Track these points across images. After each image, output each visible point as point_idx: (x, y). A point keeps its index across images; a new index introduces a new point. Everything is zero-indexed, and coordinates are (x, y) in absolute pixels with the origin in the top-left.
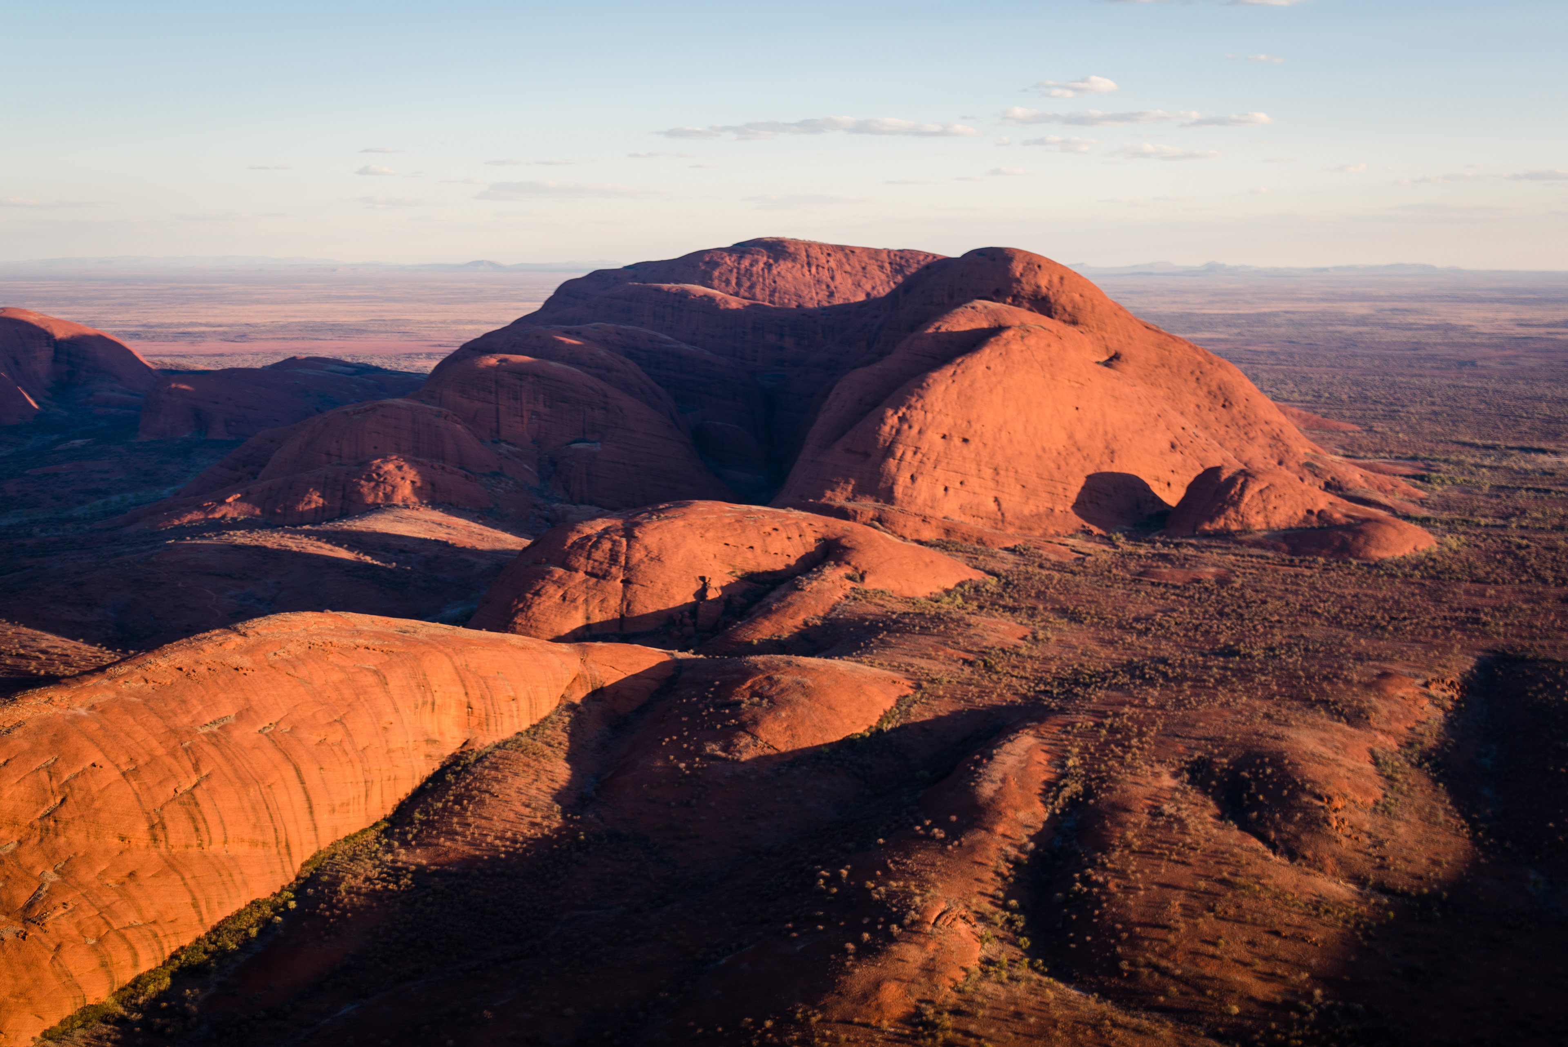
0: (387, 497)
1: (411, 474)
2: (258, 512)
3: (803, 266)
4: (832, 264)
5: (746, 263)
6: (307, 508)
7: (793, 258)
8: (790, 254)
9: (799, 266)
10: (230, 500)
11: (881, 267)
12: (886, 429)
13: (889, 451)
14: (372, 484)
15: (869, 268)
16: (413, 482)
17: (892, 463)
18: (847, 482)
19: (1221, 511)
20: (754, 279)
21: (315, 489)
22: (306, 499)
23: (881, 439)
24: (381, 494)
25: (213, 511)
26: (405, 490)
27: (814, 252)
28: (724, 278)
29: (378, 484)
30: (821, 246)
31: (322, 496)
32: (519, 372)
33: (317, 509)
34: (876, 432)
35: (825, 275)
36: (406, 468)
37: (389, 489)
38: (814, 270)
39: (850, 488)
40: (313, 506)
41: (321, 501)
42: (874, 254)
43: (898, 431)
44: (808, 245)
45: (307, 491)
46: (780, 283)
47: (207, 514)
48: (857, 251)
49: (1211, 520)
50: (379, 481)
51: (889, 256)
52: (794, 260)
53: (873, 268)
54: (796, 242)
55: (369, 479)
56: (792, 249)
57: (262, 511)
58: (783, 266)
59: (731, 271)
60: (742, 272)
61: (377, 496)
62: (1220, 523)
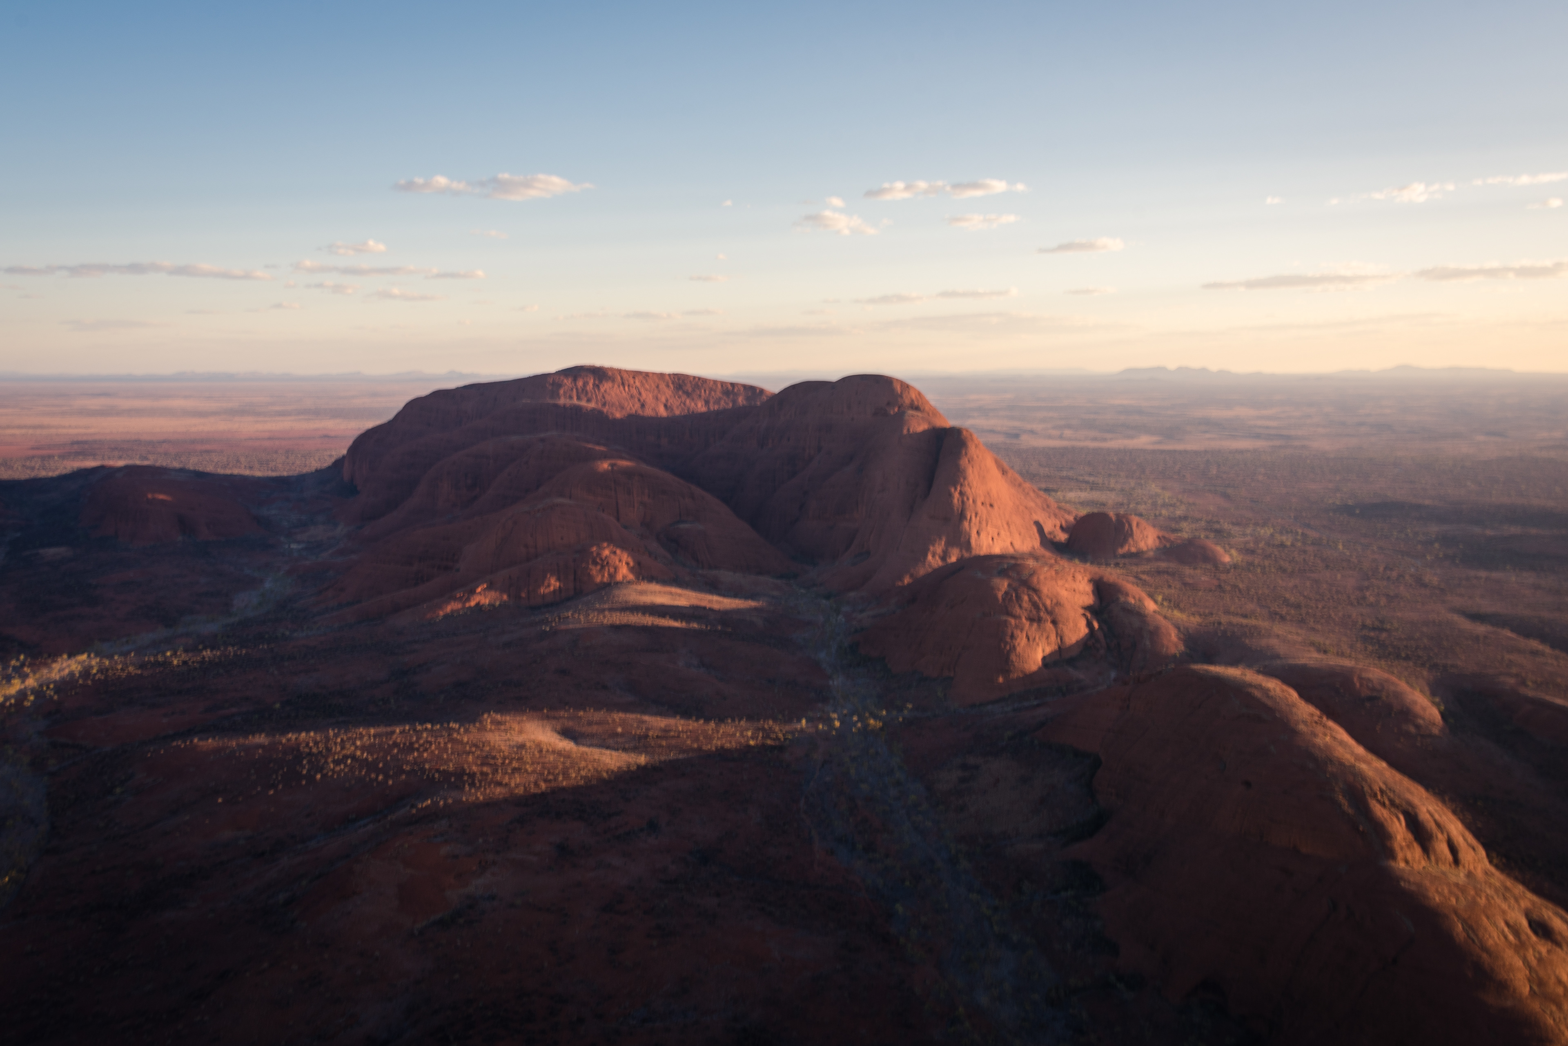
0: (611, 576)
1: (625, 557)
2: (505, 597)
3: (619, 386)
4: (638, 384)
5: (580, 383)
6: (547, 591)
7: (613, 380)
8: (610, 378)
9: (616, 386)
10: (479, 590)
11: (668, 386)
12: (955, 501)
13: (962, 516)
14: (599, 567)
15: (660, 387)
16: (627, 564)
17: (966, 524)
18: (940, 539)
19: (1125, 541)
20: (590, 394)
21: (551, 575)
22: (546, 583)
23: (955, 509)
24: (606, 575)
25: (468, 600)
26: (624, 572)
27: (625, 376)
28: (568, 395)
29: (603, 567)
30: (627, 372)
31: (559, 579)
32: (628, 473)
33: (554, 591)
34: (951, 504)
35: (634, 392)
36: (618, 551)
37: (612, 570)
38: (627, 388)
39: (943, 543)
40: (552, 588)
41: (558, 584)
42: (661, 376)
43: (963, 502)
44: (620, 371)
45: (544, 577)
46: (608, 398)
47: (464, 603)
48: (651, 375)
49: (1122, 546)
50: (604, 564)
51: (670, 378)
52: (613, 381)
53: (662, 386)
54: (611, 369)
55: (595, 563)
56: (610, 373)
57: (509, 596)
58: (606, 386)
59: (572, 390)
60: (580, 390)
61: (603, 576)
62: (1126, 548)
